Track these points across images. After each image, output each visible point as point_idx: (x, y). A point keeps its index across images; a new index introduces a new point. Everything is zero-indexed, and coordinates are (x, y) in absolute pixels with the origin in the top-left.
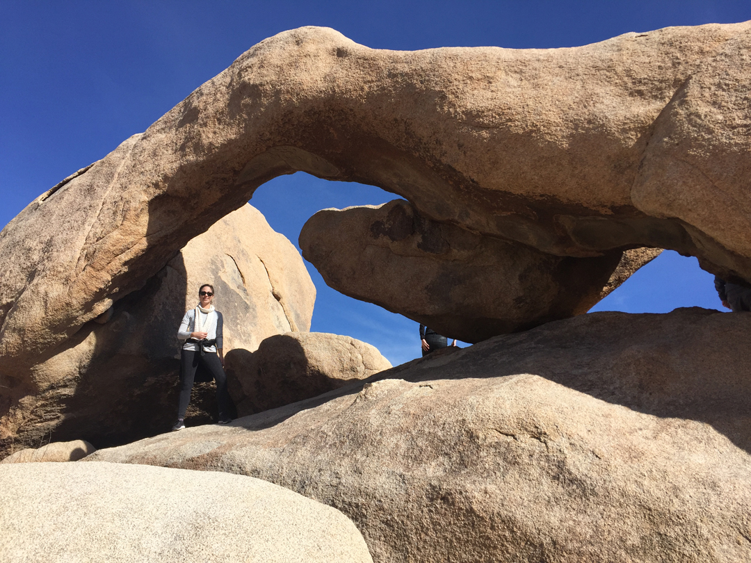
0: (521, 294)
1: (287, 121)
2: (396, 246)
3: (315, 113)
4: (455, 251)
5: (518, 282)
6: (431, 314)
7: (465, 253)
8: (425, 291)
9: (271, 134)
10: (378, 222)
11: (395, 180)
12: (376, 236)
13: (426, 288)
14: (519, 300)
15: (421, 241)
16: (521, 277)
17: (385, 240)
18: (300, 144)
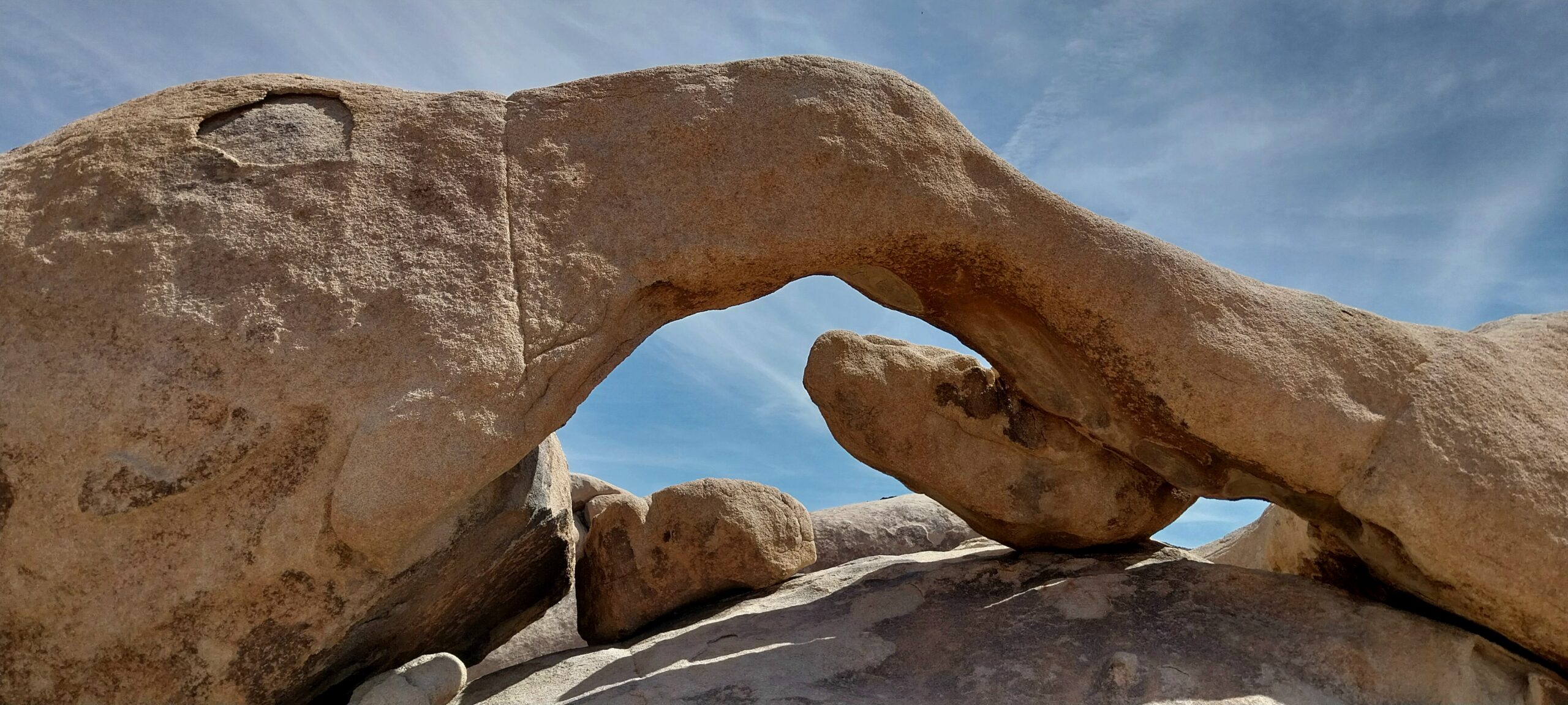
0: (1116, 515)
1: (911, 245)
2: (973, 424)
3: (957, 250)
4: (1050, 449)
5: (1114, 499)
6: (1010, 520)
7: (1062, 455)
8: (1008, 492)
9: (877, 252)
10: (948, 385)
11: (994, 343)
12: (943, 402)
13: (1010, 488)
14: (1113, 521)
15: (1008, 426)
16: (1119, 496)
17: (958, 412)
18: (904, 272)
